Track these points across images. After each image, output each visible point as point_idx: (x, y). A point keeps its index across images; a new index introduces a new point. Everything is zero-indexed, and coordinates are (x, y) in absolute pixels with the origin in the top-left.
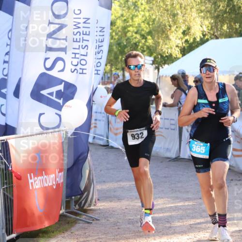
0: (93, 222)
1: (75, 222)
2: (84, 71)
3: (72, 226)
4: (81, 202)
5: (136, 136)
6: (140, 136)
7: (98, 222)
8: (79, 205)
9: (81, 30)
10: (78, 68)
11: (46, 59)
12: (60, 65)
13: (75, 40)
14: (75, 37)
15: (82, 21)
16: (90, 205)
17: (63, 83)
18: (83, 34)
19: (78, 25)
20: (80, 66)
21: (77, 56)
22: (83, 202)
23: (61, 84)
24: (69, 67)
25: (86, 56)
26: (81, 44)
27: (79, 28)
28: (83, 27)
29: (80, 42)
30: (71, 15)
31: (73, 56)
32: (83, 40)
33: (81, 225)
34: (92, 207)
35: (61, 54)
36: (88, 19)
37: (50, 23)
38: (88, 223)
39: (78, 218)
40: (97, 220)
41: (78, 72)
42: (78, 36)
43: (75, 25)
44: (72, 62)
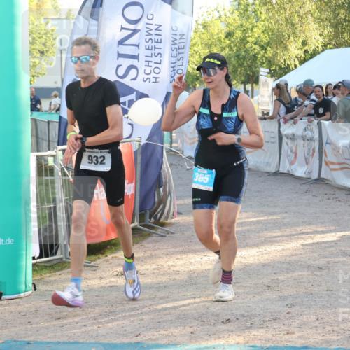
0: (168, 235)
1: (149, 235)
2: (158, 80)
3: (144, 239)
4: (157, 215)
5: (94, 160)
6: (100, 160)
7: (172, 235)
8: (155, 218)
9: (153, 37)
10: (151, 76)
11: (119, 66)
12: (133, 73)
13: (147, 48)
14: (148, 44)
15: (153, 27)
16: (167, 218)
17: (135, 93)
18: (155, 42)
19: (150, 32)
20: (153, 75)
21: (150, 64)
22: (159, 215)
23: (132, 93)
24: (142, 76)
25: (160, 63)
26: (153, 52)
27: (151, 34)
28: (155, 34)
29: (152, 50)
30: (145, 20)
31: (147, 64)
32: (155, 48)
33: (154, 238)
34: (169, 221)
35: (134, 62)
36: (160, 26)
37: (122, 28)
38: (162, 236)
39: (154, 231)
40: (172, 233)
41: (152, 81)
42: (150, 44)
43: (147, 32)
44: (145, 70)
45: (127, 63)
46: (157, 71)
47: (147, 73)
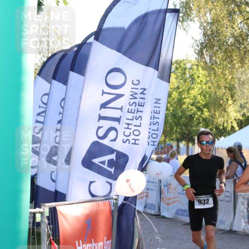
2: (137, 142)
5: (203, 202)
6: (206, 202)
9: (137, 101)
10: (130, 138)
11: (99, 128)
13: (130, 111)
14: (130, 108)
15: (139, 91)
17: (115, 153)
18: (139, 105)
19: (135, 96)
20: (132, 136)
24: (121, 137)
25: (140, 126)
26: (135, 115)
27: (136, 98)
28: (140, 98)
29: (134, 113)
31: (126, 126)
32: (138, 111)
35: (114, 124)
36: (145, 90)
41: (131, 142)
42: (133, 107)
43: (131, 95)
44: (124, 132)
45: (107, 124)
46: (136, 133)
47: (126, 134)
